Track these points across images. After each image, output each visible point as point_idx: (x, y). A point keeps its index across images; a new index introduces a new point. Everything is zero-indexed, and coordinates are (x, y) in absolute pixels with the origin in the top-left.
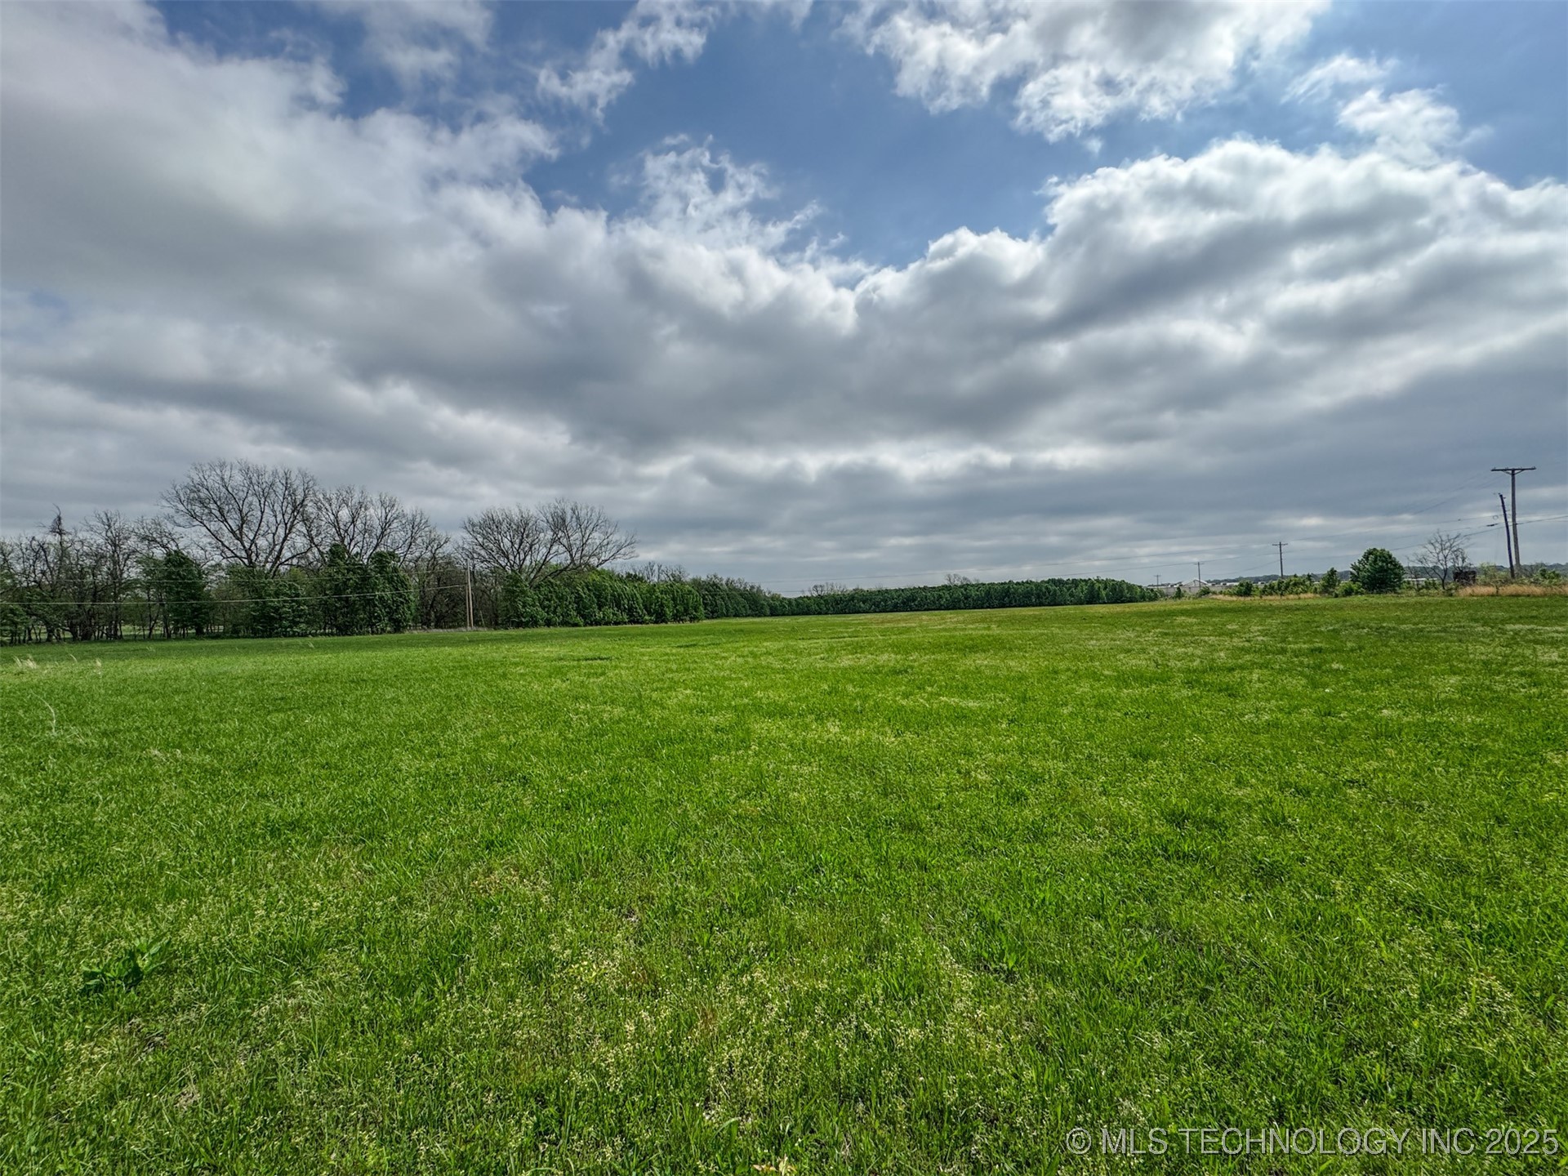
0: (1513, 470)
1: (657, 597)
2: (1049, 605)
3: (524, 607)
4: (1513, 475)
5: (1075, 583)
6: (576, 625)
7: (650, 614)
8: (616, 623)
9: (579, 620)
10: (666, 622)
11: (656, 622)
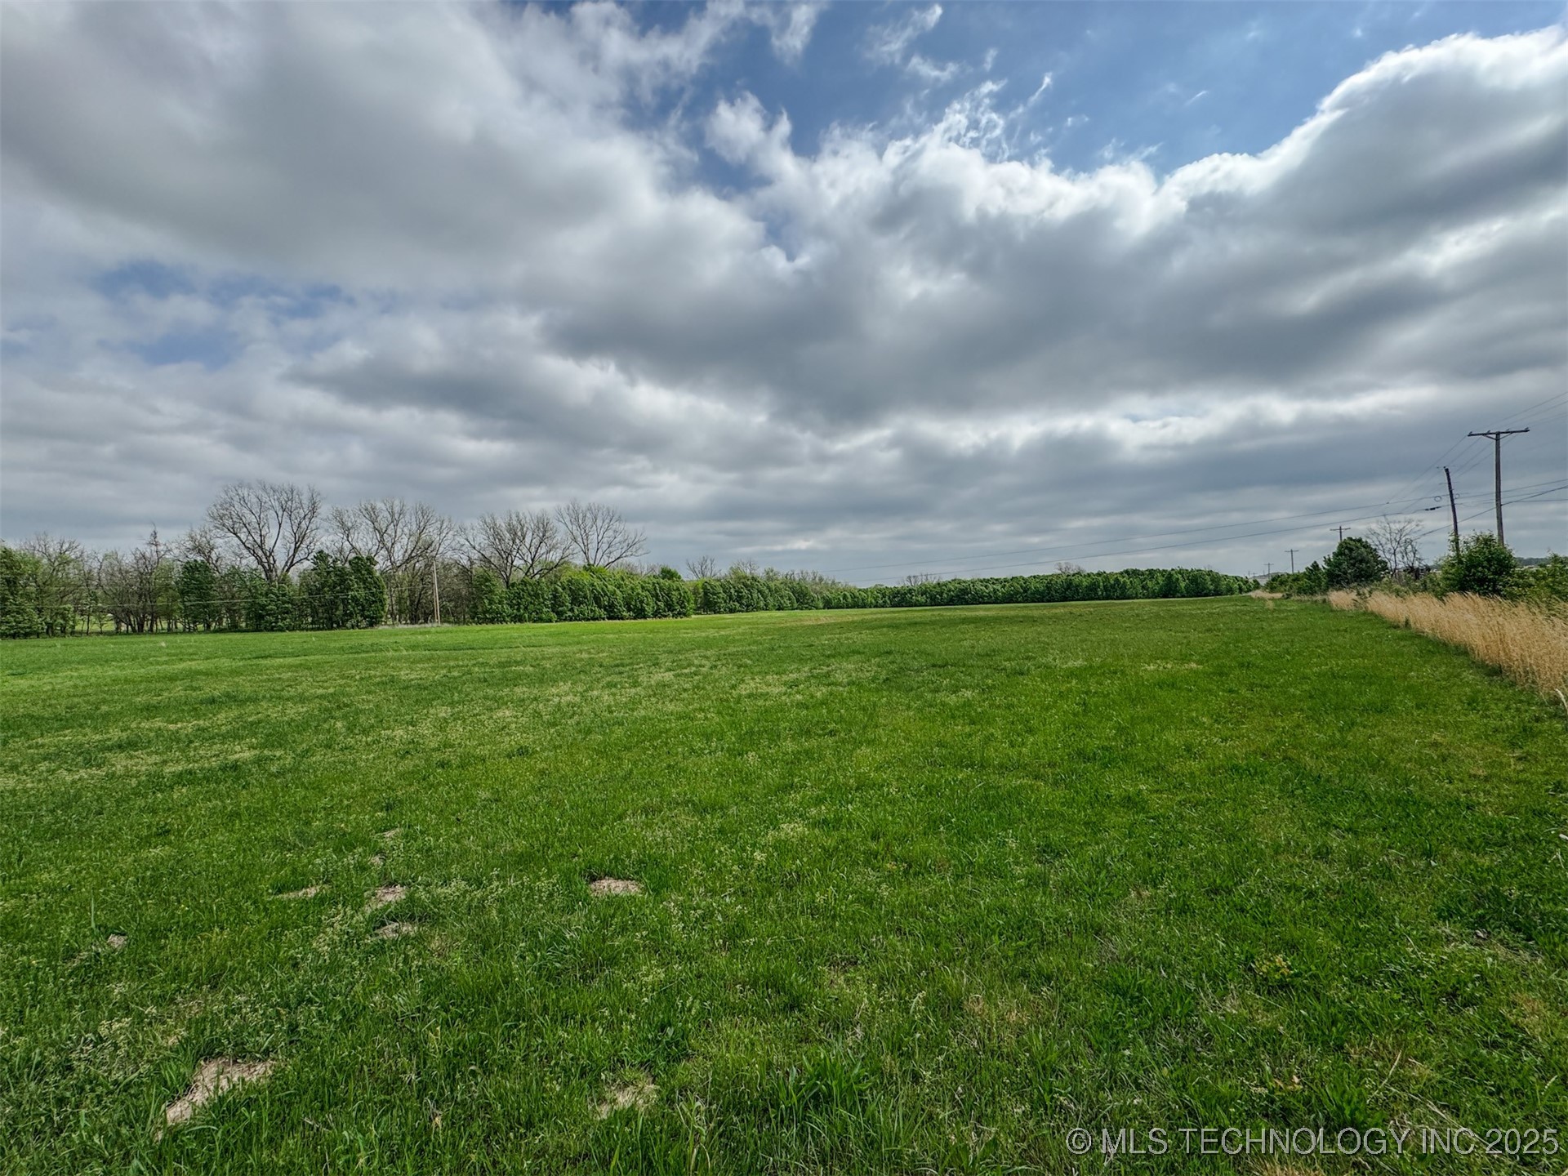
0: (1498, 434)
1: (638, 594)
2: (1118, 598)
3: (490, 604)
4: (1497, 440)
5: (1151, 572)
6: (551, 621)
7: (629, 610)
8: (594, 619)
9: (553, 615)
10: (645, 617)
11: (635, 618)
